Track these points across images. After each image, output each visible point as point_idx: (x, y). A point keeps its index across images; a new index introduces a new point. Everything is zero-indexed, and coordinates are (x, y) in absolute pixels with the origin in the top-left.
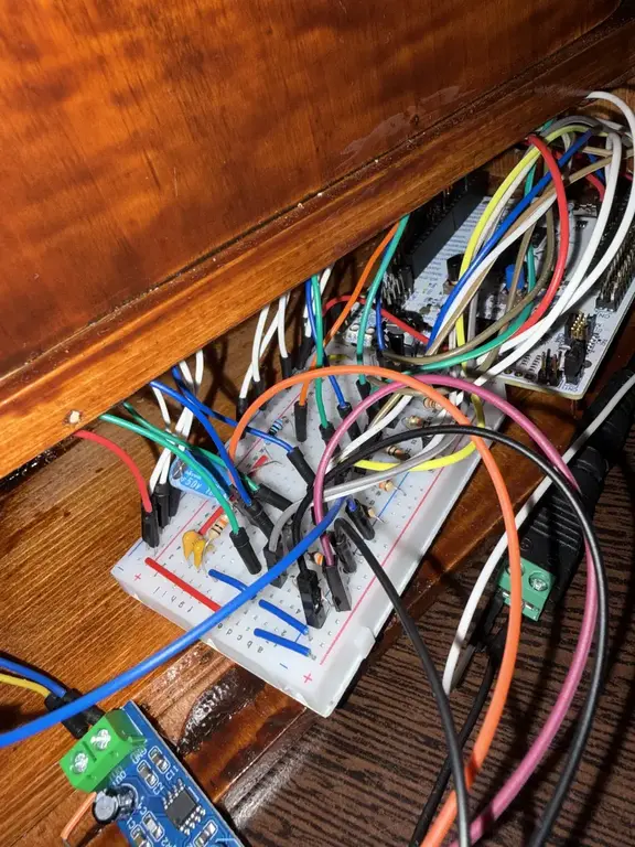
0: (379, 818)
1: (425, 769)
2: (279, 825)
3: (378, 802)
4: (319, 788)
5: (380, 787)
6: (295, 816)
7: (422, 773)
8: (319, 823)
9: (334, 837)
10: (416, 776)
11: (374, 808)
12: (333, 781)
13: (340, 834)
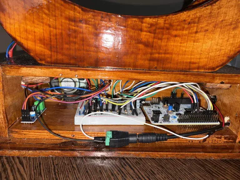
0: (69, 173)
1: (82, 174)
2: (57, 163)
3: (71, 171)
4: (67, 164)
5: (74, 170)
6: (60, 164)
7: (81, 174)
8: (62, 167)
9: (61, 170)
10: (80, 173)
11: (70, 171)
12: (69, 165)
13: (62, 170)
